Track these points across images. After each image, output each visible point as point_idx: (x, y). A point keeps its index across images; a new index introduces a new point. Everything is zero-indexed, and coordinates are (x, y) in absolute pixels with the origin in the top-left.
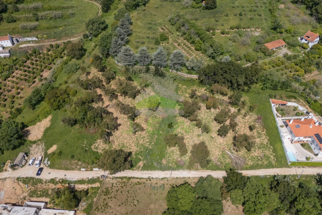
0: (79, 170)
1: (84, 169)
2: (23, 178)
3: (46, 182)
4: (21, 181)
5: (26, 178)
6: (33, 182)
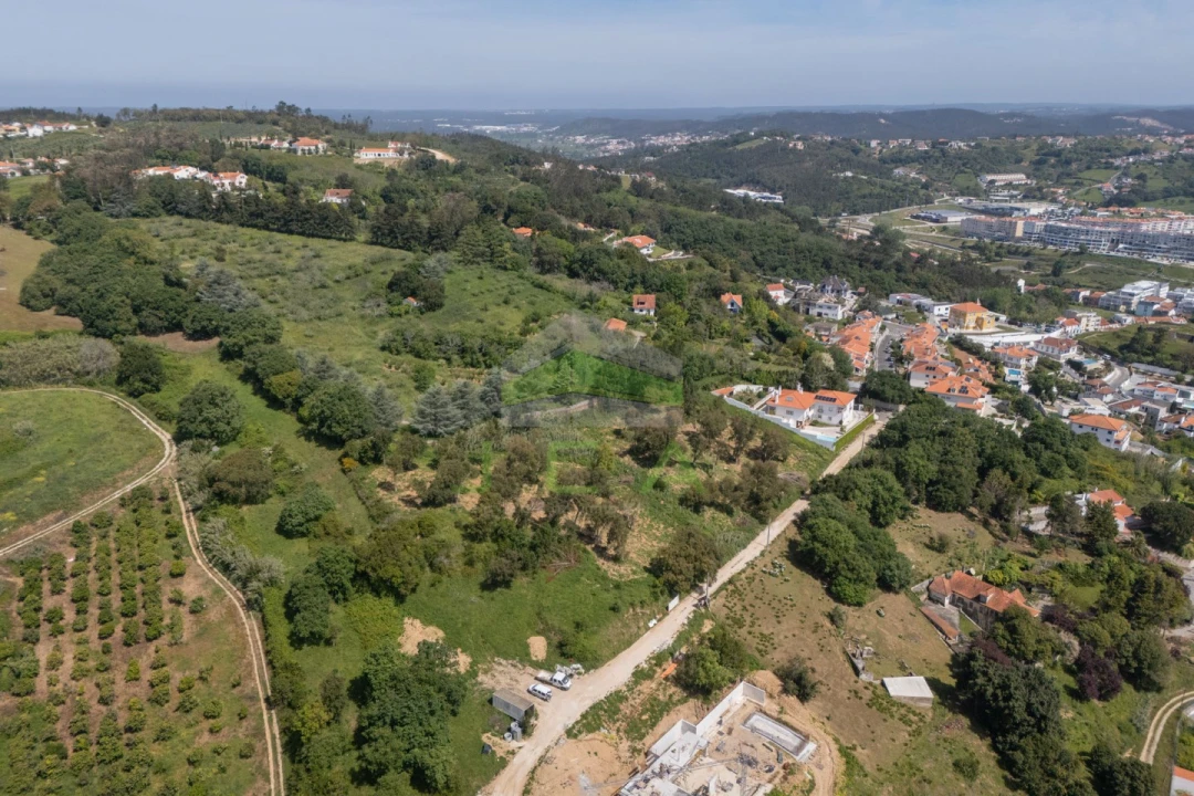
0: (648, 629)
1: (654, 621)
2: (577, 722)
3: (630, 689)
4: (580, 732)
5: (584, 716)
6: (606, 711)
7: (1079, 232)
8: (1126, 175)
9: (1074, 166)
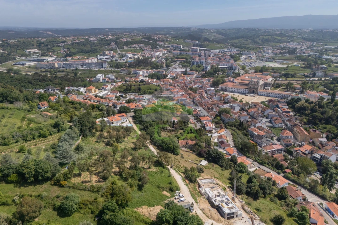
0: (173, 177)
3: (189, 189)
4: (196, 202)
5: (193, 198)
6: (193, 195)
7: (73, 64)
8: (64, 48)
9: (49, 46)
